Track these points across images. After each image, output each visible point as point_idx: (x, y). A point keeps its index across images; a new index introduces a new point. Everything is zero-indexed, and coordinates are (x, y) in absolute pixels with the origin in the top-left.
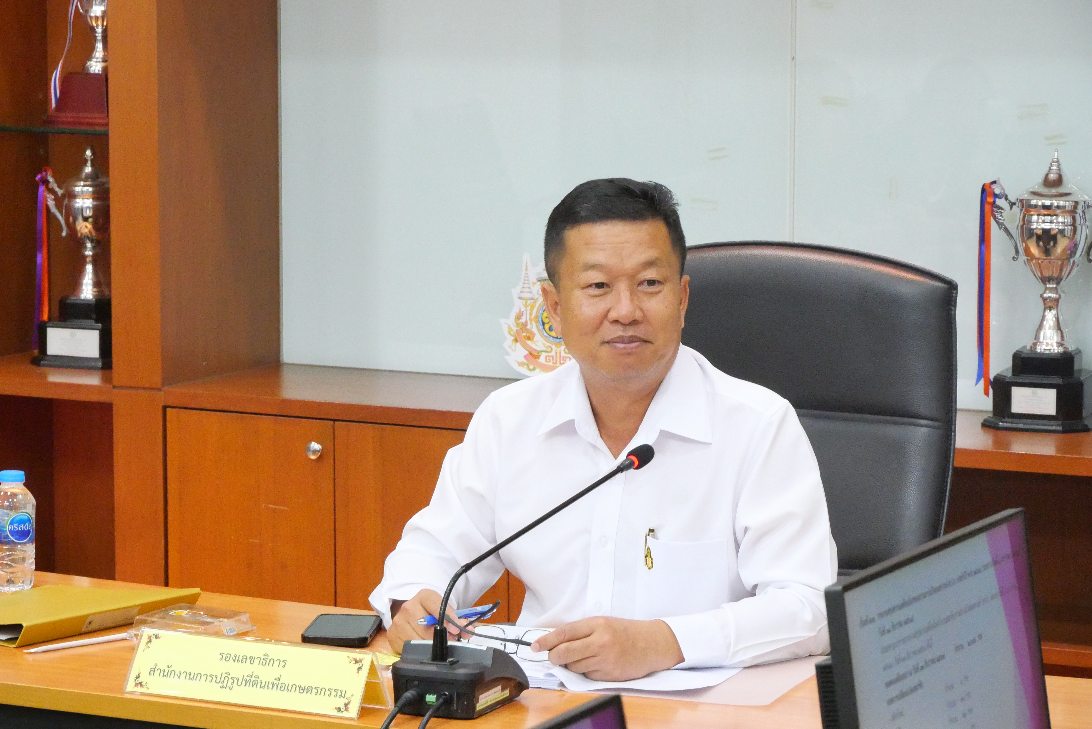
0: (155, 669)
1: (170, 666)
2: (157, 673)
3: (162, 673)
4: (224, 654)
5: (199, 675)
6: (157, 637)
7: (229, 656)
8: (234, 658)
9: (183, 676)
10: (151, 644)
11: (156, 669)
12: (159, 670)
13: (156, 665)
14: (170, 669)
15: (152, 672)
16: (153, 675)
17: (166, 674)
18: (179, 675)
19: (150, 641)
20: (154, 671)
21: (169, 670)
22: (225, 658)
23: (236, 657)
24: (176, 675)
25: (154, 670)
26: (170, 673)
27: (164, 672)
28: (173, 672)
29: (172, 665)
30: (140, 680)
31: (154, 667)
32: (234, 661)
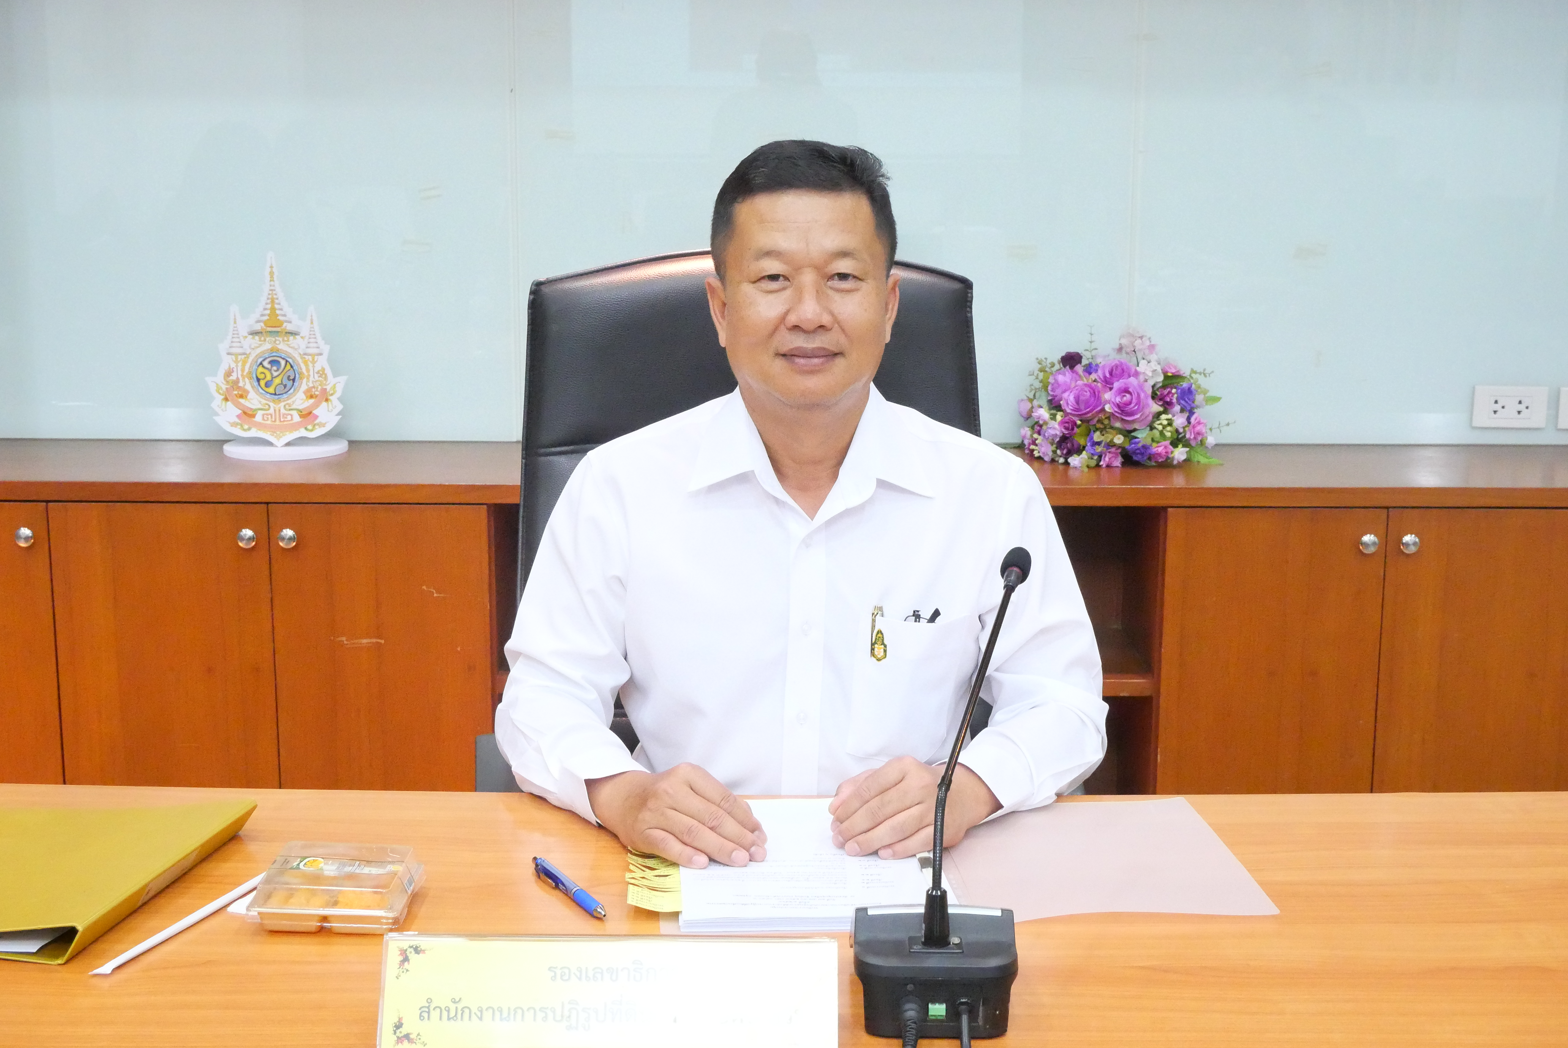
0: (428, 1007)
1: (457, 1000)
2: (435, 1014)
3: (445, 1014)
4: (556, 968)
5: (519, 1011)
6: (417, 950)
7: (567, 971)
8: (578, 974)
9: (487, 1015)
10: (409, 964)
11: (431, 1009)
12: (438, 1010)
13: (429, 1001)
14: (460, 1006)
15: (425, 1015)
16: (429, 1019)
17: (452, 1014)
18: (479, 1014)
19: (406, 959)
20: (429, 1012)
21: (457, 1007)
22: (562, 976)
23: (581, 972)
24: (473, 1016)
25: (427, 1010)
26: (460, 1012)
27: (448, 1011)
28: (467, 1011)
29: (460, 999)
30: (404, 1031)
31: (427, 1005)
32: (580, 979)
